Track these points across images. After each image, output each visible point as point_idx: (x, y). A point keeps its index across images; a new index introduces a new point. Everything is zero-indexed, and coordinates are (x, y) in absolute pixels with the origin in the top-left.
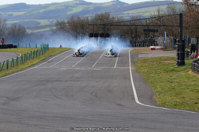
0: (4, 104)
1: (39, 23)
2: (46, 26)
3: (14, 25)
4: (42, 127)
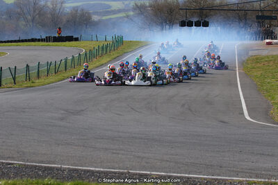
0: (62, 119)
1: (110, 7)
2: (119, 11)
3: (76, 9)
4: (114, 151)
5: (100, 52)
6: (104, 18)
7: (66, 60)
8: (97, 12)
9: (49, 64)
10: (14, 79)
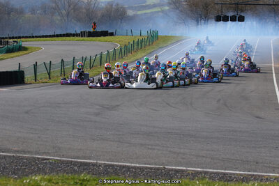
1: (145, 2)
2: (154, 6)
3: (110, 4)
5: (136, 47)
6: (139, 13)
7: (101, 54)
8: (132, 7)
9: (84, 59)
10: (49, 74)
